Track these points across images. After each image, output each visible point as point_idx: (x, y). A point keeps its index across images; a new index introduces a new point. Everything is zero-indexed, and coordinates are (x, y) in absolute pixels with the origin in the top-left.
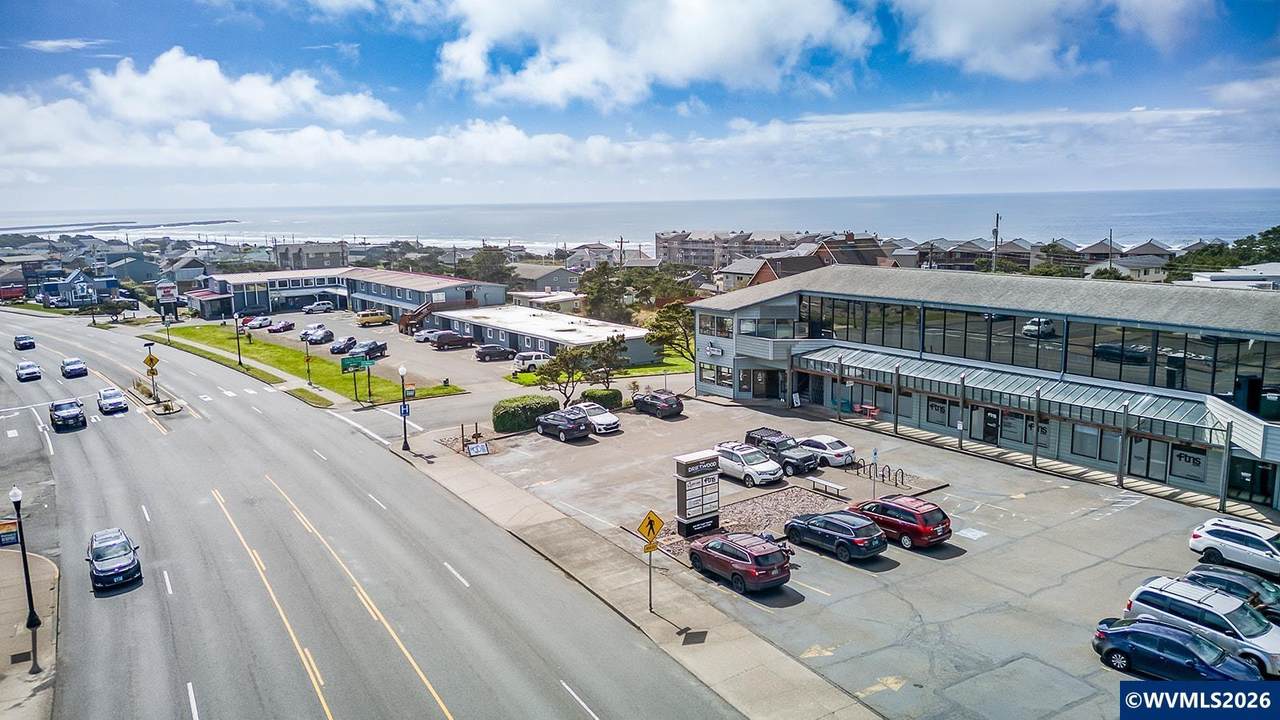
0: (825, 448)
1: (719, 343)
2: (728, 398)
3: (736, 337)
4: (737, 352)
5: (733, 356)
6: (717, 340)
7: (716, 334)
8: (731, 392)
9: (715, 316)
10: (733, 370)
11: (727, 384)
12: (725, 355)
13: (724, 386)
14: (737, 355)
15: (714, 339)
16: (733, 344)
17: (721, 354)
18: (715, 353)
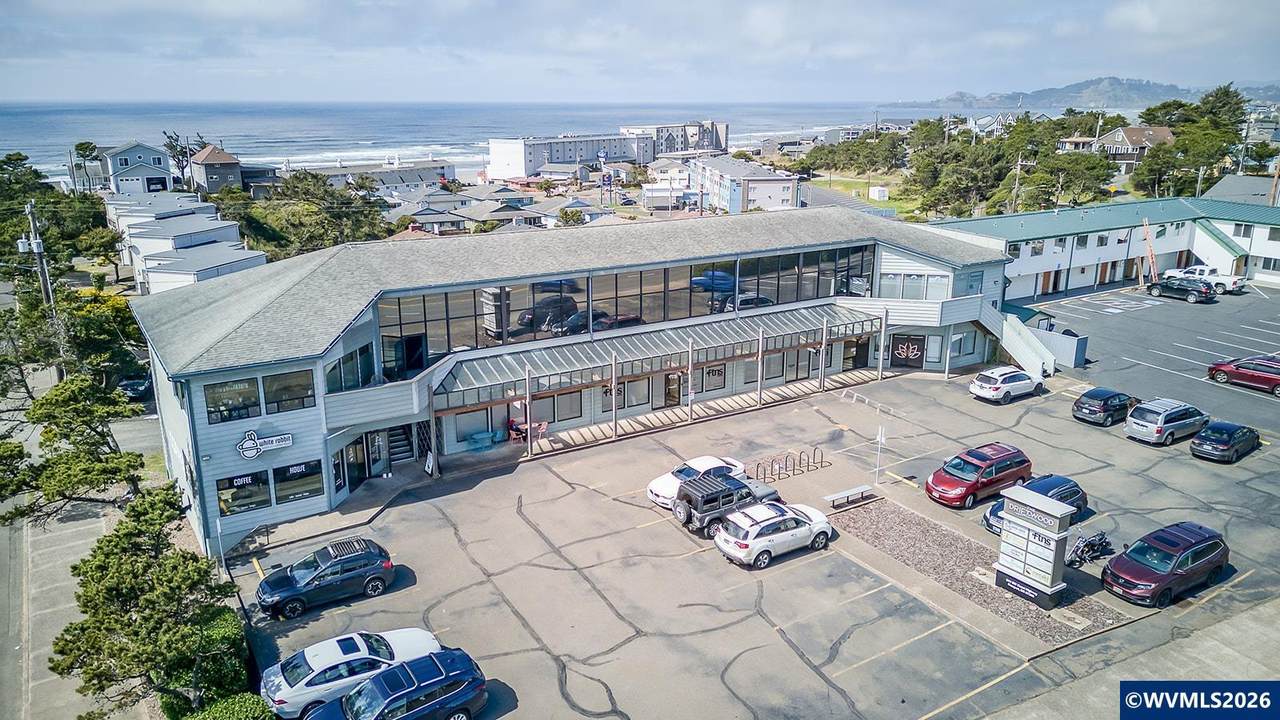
1: (276, 424)
2: (320, 514)
3: (327, 400)
4: (330, 426)
5: (322, 437)
6: (270, 420)
7: (264, 411)
8: (321, 502)
9: (259, 376)
10: (322, 461)
11: (306, 492)
12: (301, 442)
13: (300, 499)
14: (331, 431)
15: (260, 422)
16: (320, 414)
17: (290, 443)
18: (275, 446)
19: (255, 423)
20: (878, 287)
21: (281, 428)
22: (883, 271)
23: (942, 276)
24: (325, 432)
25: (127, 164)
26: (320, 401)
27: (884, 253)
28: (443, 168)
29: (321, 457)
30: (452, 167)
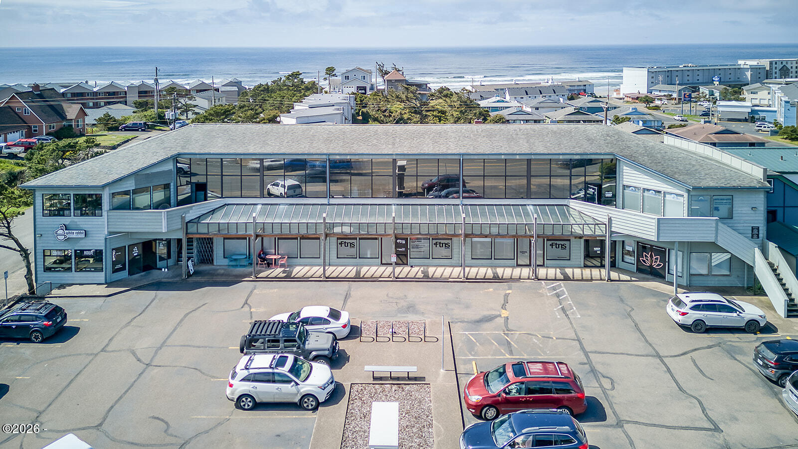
0: (328, 322)
1: (78, 223)
2: (98, 284)
3: (109, 214)
4: (110, 230)
5: (104, 236)
6: (76, 220)
7: (72, 214)
8: (101, 276)
9: (72, 193)
10: (104, 251)
11: (93, 268)
12: (90, 237)
13: (88, 271)
14: (110, 233)
15: (70, 220)
16: (104, 222)
17: (83, 236)
18: (74, 236)
19: (67, 220)
20: (621, 196)
21: (81, 226)
22: (625, 183)
23: (677, 195)
24: (106, 233)
26: (105, 214)
27: (625, 168)
28: (585, 85)
29: (103, 248)
30: (592, 85)
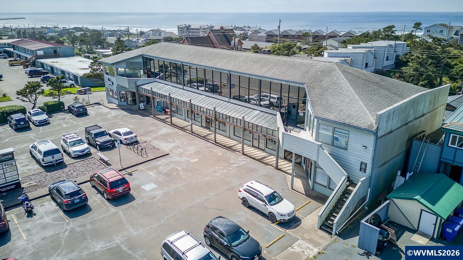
0: (121, 135)
2: (117, 105)
3: (116, 76)
4: (117, 83)
8: (117, 102)
12: (114, 85)
13: (115, 99)
15: (110, 77)
16: (116, 79)
17: (112, 84)
20: (307, 118)
21: (112, 80)
25: (429, 32)
29: (116, 90)
